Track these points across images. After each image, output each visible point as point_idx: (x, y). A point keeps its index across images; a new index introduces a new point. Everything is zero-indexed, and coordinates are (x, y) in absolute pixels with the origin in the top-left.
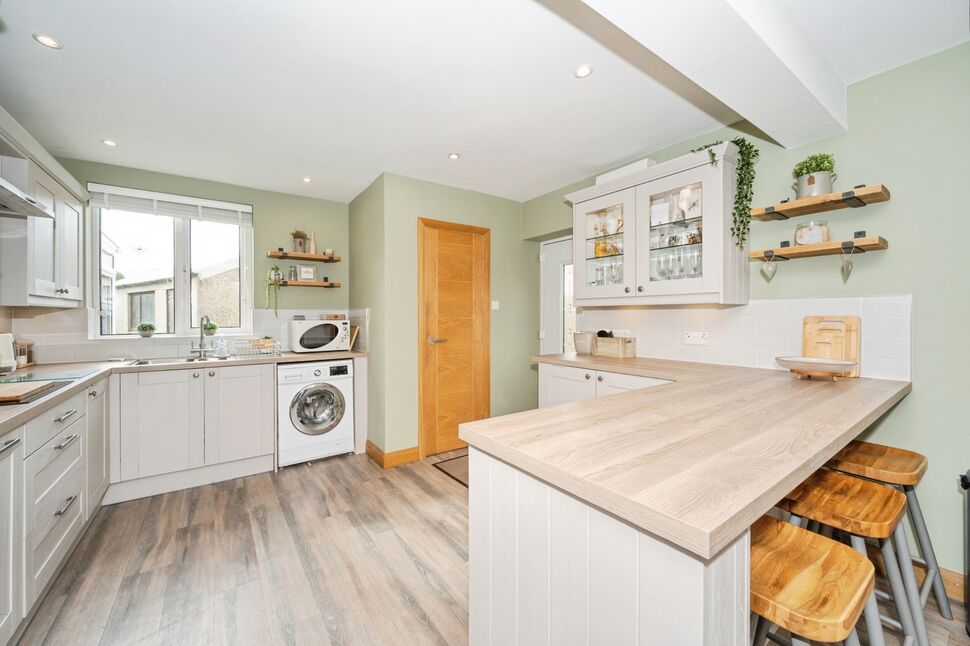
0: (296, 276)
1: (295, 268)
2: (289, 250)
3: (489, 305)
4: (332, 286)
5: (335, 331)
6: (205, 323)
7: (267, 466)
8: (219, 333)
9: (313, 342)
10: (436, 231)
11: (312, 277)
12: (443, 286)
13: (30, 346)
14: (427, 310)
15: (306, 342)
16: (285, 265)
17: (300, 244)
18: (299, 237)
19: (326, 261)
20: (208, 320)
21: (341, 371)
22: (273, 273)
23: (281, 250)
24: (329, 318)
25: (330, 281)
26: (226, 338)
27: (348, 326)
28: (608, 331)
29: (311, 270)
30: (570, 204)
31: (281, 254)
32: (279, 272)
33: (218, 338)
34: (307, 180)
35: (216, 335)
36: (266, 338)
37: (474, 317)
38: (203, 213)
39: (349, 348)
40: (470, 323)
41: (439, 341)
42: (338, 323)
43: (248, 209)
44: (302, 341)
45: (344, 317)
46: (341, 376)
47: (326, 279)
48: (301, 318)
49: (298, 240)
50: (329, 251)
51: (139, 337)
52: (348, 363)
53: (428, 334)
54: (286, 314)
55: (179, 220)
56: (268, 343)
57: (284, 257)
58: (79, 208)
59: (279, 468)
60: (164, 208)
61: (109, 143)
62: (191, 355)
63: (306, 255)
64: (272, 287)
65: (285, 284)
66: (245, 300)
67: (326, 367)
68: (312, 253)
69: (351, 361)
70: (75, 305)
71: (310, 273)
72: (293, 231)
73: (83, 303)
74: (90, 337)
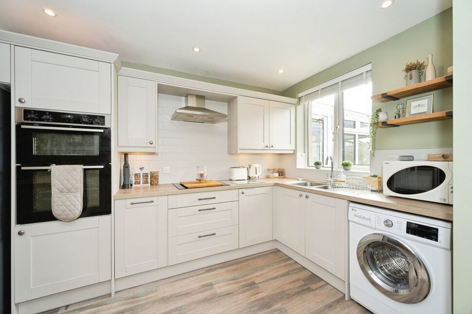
0: (405, 111)
1: (404, 105)
5: (442, 177)
11: (425, 109)
17: (411, 77)
18: (411, 70)
24: (435, 158)
36: (373, 176)
38: (342, 86)
42: (445, 166)
44: (389, 184)
48: (411, 158)
49: (409, 74)
51: (315, 168)
55: (336, 94)
58: (294, 108)
59: (350, 298)
60: (325, 91)
65: (385, 124)
70: (292, 152)
71: (422, 106)
72: (404, 67)
73: (295, 151)
74: (298, 167)
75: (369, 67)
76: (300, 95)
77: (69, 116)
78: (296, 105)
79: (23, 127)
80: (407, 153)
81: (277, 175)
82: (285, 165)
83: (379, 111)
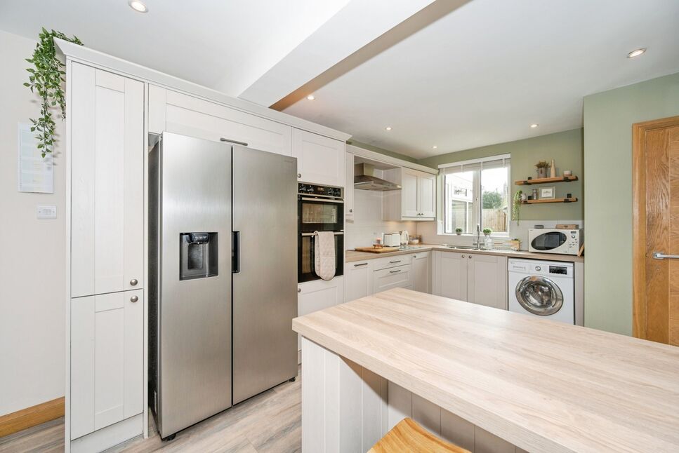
0: (537, 195)
1: (537, 190)
5: (564, 238)
9: (543, 245)
11: (550, 195)
13: (420, 236)
15: (536, 245)
16: (528, 189)
17: (543, 171)
18: (542, 166)
19: (564, 181)
21: (561, 271)
22: (518, 196)
23: (530, 178)
24: (560, 227)
29: (550, 190)
34: (534, 126)
39: (578, 253)
42: (567, 232)
44: (533, 244)
45: (573, 227)
46: (560, 275)
47: (570, 195)
48: (541, 227)
49: (541, 169)
50: (567, 173)
51: (456, 234)
52: (569, 266)
53: (651, 247)
54: (530, 224)
55: (475, 172)
58: (434, 178)
60: (467, 168)
61: (435, 147)
62: (473, 246)
63: (548, 179)
67: (546, 266)
68: (552, 176)
69: (572, 264)
70: (433, 219)
71: (549, 192)
72: (537, 163)
73: (435, 219)
74: (438, 234)
75: (508, 156)
76: (440, 166)
77: (322, 189)
78: (437, 175)
79: (303, 199)
80: (539, 223)
81: (417, 241)
82: (424, 231)
83: (521, 192)
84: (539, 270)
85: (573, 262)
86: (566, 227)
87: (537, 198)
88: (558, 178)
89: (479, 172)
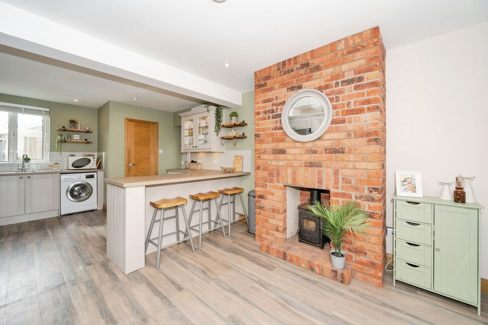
0: (71, 138)
1: (71, 135)
2: (67, 127)
3: (158, 151)
4: (88, 143)
5: (89, 161)
6: (25, 157)
7: (55, 214)
8: (31, 162)
9: (78, 165)
10: (133, 123)
11: (79, 139)
12: (136, 144)
14: (129, 153)
15: (75, 165)
16: (65, 134)
17: (73, 125)
18: (73, 122)
19: (86, 132)
20: (27, 156)
21: (92, 177)
22: (59, 137)
23: (64, 127)
24: (86, 155)
25: (88, 141)
26: (36, 164)
27: (96, 159)
28: (195, 161)
29: (78, 136)
30: (181, 117)
31: (63, 129)
32: (63, 136)
33: (32, 164)
34: (76, 100)
35: (30, 162)
36: (56, 164)
37: (151, 156)
38: (24, 111)
39: (96, 168)
40: (149, 158)
41: (134, 165)
42: (91, 158)
43: (48, 110)
44: (73, 165)
45: (94, 155)
46: (91, 179)
47: (86, 140)
48: (74, 156)
49: (72, 124)
50: (87, 128)
52: (95, 174)
53: (129, 162)
54: (66, 154)
56: (56, 165)
57: (65, 130)
59: (61, 215)
62: (17, 170)
63: (76, 130)
64: (59, 143)
65: (65, 141)
66: (45, 148)
67: (84, 175)
68: (79, 129)
80: (72, 153)
84: (80, 178)
85: (97, 172)
86: (90, 155)
87: (71, 139)
88: (82, 130)
89: (15, 114)
